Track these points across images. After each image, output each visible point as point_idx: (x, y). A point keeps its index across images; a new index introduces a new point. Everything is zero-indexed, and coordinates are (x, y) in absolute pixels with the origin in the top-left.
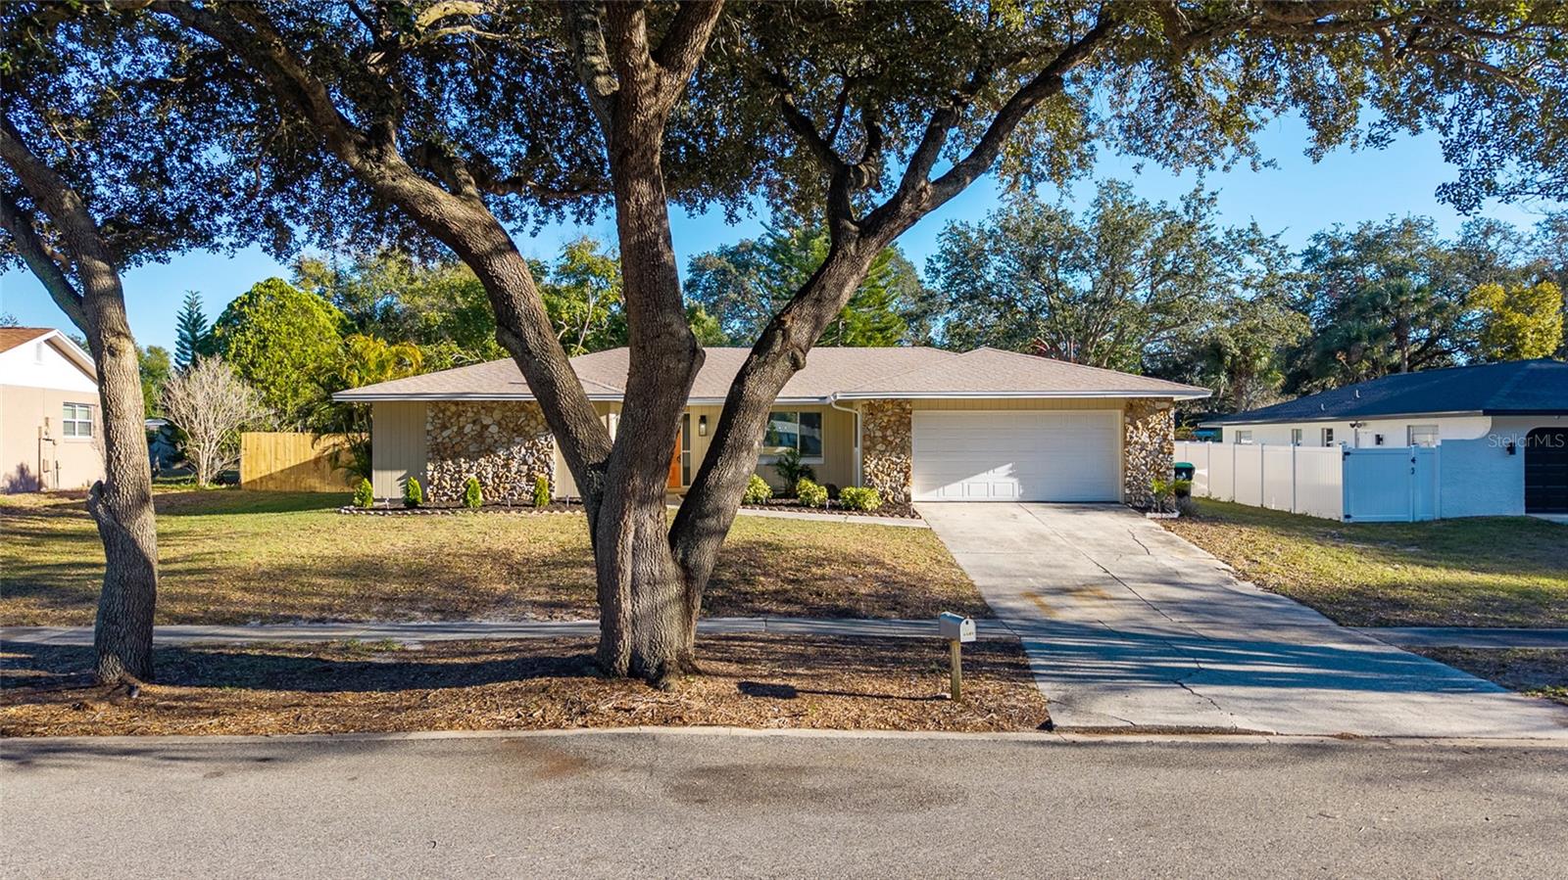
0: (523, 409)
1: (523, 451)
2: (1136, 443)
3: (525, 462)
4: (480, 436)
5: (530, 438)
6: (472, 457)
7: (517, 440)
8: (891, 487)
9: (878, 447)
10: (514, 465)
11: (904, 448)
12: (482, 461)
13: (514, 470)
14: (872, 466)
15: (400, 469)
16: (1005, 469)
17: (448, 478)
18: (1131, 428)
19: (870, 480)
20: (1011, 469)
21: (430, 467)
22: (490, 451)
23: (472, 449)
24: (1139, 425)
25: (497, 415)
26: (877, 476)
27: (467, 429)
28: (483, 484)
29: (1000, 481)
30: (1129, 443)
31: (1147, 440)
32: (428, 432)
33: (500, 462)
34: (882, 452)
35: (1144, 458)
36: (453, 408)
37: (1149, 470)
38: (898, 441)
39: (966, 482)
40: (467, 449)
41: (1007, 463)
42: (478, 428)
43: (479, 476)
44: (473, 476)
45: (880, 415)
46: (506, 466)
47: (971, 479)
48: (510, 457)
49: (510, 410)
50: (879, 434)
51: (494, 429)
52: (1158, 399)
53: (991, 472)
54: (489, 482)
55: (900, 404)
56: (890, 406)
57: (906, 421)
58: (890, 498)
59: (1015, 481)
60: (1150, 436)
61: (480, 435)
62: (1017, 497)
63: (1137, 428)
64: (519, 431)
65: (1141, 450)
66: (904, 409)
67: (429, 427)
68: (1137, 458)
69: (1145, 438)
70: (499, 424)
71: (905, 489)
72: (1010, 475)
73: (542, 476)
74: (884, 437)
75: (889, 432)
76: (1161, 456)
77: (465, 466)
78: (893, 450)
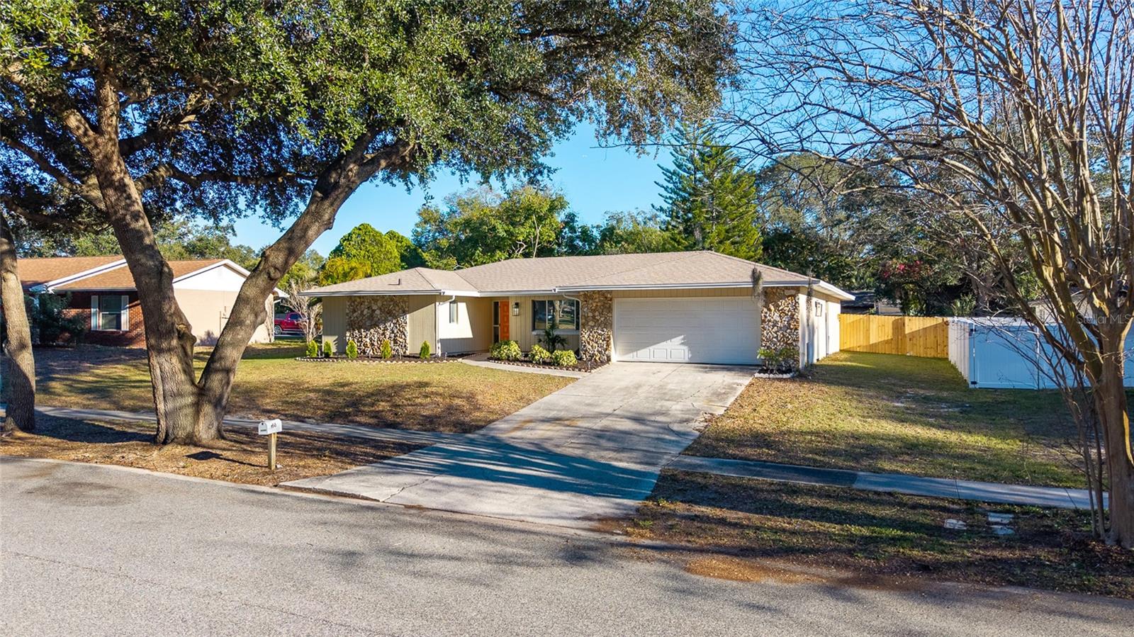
0: (392, 300)
1: (392, 325)
2: (769, 321)
3: (393, 332)
4: (371, 317)
5: (396, 318)
6: (368, 329)
7: (390, 318)
8: (598, 351)
9: (590, 323)
10: (388, 333)
11: (607, 324)
12: (372, 331)
13: (387, 336)
14: (586, 336)
15: (335, 335)
16: (678, 340)
17: (356, 340)
18: (765, 310)
19: (585, 346)
20: (684, 339)
21: (348, 334)
22: (376, 325)
23: (368, 324)
24: (772, 308)
25: (379, 304)
26: (589, 343)
27: (365, 312)
28: (372, 345)
29: (675, 348)
30: (763, 321)
31: (778, 319)
32: (347, 314)
33: (381, 332)
34: (593, 327)
35: (776, 333)
36: (358, 300)
37: (779, 341)
38: (602, 319)
39: (652, 348)
40: (365, 324)
41: (680, 335)
42: (370, 311)
43: (371, 340)
44: (368, 340)
45: (591, 301)
46: (383, 334)
47: (655, 346)
48: (386, 329)
49: (386, 301)
50: (590, 314)
51: (378, 312)
52: (786, 288)
53: (669, 341)
54: (376, 344)
55: (603, 295)
56: (597, 296)
57: (607, 306)
58: (597, 358)
59: (686, 348)
60: (780, 316)
61: (372, 315)
62: (687, 360)
63: (770, 310)
64: (390, 313)
65: (773, 326)
66: (606, 298)
67: (348, 311)
68: (770, 332)
69: (776, 317)
70: (380, 309)
71: (607, 353)
72: (682, 344)
73: (401, 340)
74: (594, 317)
75: (597, 313)
76: (789, 331)
77: (364, 334)
78: (599, 325)
